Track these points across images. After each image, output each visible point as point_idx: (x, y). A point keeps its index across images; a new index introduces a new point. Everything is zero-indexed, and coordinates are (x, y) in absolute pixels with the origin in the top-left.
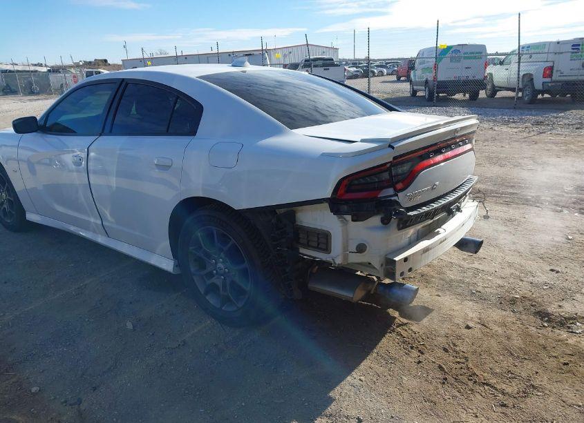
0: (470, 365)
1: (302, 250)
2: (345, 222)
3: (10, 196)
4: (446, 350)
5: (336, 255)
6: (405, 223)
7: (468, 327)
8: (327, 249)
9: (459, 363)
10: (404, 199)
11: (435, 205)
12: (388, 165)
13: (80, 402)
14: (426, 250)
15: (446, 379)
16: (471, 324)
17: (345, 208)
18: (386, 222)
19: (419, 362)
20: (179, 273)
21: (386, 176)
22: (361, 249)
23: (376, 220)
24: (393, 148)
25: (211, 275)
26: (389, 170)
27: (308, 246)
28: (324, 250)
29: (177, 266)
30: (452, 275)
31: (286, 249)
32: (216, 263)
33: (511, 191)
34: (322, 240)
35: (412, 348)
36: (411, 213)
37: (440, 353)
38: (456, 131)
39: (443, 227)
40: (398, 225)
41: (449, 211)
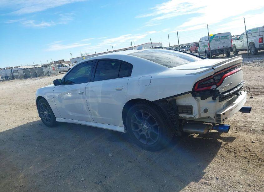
0: (258, 156)
1: (180, 115)
2: (198, 101)
3: (49, 112)
4: (246, 151)
5: (196, 114)
6: (222, 99)
7: (253, 142)
8: (191, 113)
9: (252, 155)
10: (221, 89)
11: (232, 92)
12: (213, 76)
13: (101, 182)
14: (231, 110)
15: (249, 161)
16: (254, 141)
17: (198, 94)
18: (214, 99)
19: (235, 157)
20: (127, 132)
21: (212, 80)
22: (206, 111)
23: (210, 99)
24: (214, 69)
25: (141, 131)
26: (213, 78)
27: (182, 113)
28: (190, 113)
29: (126, 129)
30: (239, 124)
31: (174, 115)
32: (143, 125)
33: (256, 90)
34: (189, 109)
35: (231, 152)
36: (224, 95)
37: (244, 153)
38: (235, 62)
39: (235, 101)
40: (219, 100)
41: (237, 94)
